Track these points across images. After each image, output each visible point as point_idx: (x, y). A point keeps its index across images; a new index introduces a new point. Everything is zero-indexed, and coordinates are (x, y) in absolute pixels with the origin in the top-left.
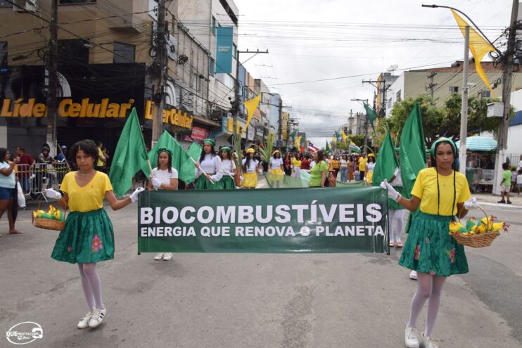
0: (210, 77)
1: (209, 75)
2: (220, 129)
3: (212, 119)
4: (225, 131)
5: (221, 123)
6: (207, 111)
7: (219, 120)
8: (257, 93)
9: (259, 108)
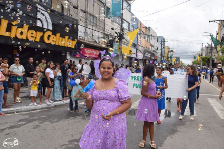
0: (106, 19)
1: (105, 17)
3: (107, 45)
7: (111, 45)
8: (147, 34)
9: (149, 43)
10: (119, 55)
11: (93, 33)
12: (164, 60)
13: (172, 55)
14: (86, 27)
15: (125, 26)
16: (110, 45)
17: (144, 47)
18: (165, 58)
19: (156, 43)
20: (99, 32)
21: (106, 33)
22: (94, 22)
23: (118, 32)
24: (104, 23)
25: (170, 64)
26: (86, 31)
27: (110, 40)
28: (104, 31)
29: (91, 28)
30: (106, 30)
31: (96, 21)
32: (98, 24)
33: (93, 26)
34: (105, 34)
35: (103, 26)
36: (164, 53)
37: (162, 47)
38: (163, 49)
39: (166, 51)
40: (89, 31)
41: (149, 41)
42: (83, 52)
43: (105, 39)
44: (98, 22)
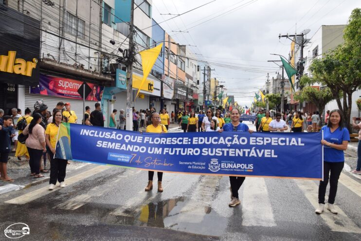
11: (77, 50)
14: (62, 38)
15: (138, 39)
20: (89, 48)
21: (103, 50)
22: (80, 29)
23: (124, 50)
24: (100, 34)
26: (62, 44)
27: (111, 64)
28: (100, 47)
29: (74, 40)
30: (102, 46)
31: (84, 29)
32: (87, 33)
33: (77, 36)
34: (102, 53)
40: (67, 46)
43: (101, 62)
44: (88, 29)
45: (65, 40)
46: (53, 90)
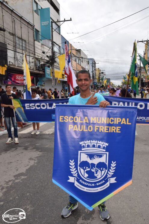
0: (36, 42)
1: (34, 40)
2: (43, 75)
3: (39, 70)
4: (47, 76)
5: (44, 72)
6: (36, 65)
7: (43, 70)
8: (78, 56)
9: (80, 65)
10: (52, 79)
12: (96, 83)
13: (103, 77)
14: (15, 51)
16: (41, 69)
17: (76, 70)
18: (96, 80)
19: (87, 65)
20: (29, 56)
21: (36, 57)
22: (24, 45)
23: (49, 56)
24: (34, 46)
25: (101, 85)
26: (16, 55)
27: (41, 64)
29: (21, 52)
30: (36, 54)
31: (26, 45)
32: (28, 47)
33: (22, 50)
35: (33, 50)
36: (96, 75)
37: (94, 70)
38: (95, 71)
39: (97, 73)
40: (19, 56)
41: (80, 64)
42: (15, 79)
43: (36, 63)
44: (28, 45)
45: (17, 53)
46: (14, 81)
